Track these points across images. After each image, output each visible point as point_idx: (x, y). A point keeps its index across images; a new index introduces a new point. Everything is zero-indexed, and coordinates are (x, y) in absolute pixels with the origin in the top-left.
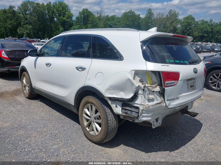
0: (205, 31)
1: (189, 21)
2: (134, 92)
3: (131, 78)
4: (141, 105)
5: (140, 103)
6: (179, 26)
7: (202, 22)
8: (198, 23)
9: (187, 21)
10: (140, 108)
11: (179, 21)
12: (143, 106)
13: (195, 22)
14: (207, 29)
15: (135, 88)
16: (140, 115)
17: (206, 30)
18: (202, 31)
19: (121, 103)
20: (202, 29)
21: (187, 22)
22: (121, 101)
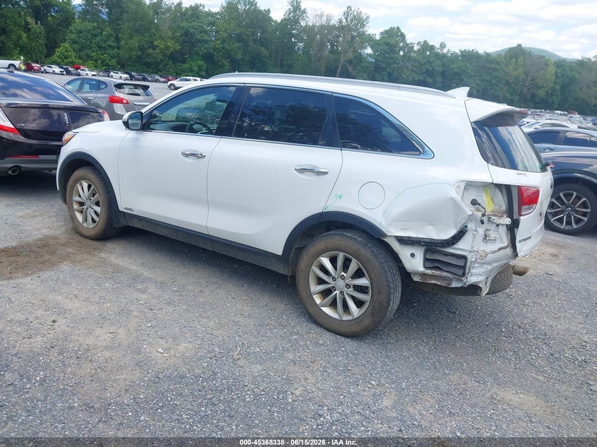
0: (428, 70)
1: (392, 41)
2: (460, 226)
3: (458, 198)
4: (471, 252)
5: (469, 249)
6: (369, 51)
7: (423, 46)
8: (413, 47)
9: (388, 40)
10: (469, 258)
11: (370, 40)
12: (476, 253)
13: (407, 45)
14: (433, 64)
15: (463, 218)
16: (467, 272)
17: (430, 68)
18: (420, 70)
19: (423, 248)
20: (421, 65)
21: (387, 44)
22: (423, 245)
